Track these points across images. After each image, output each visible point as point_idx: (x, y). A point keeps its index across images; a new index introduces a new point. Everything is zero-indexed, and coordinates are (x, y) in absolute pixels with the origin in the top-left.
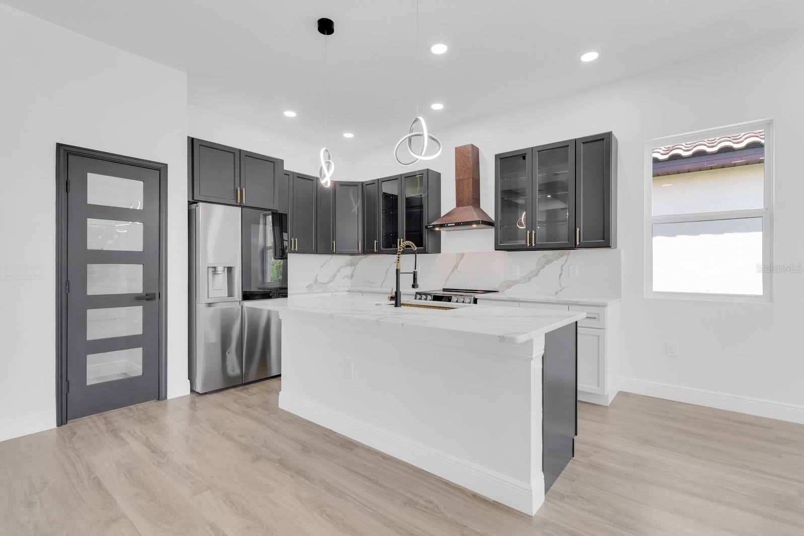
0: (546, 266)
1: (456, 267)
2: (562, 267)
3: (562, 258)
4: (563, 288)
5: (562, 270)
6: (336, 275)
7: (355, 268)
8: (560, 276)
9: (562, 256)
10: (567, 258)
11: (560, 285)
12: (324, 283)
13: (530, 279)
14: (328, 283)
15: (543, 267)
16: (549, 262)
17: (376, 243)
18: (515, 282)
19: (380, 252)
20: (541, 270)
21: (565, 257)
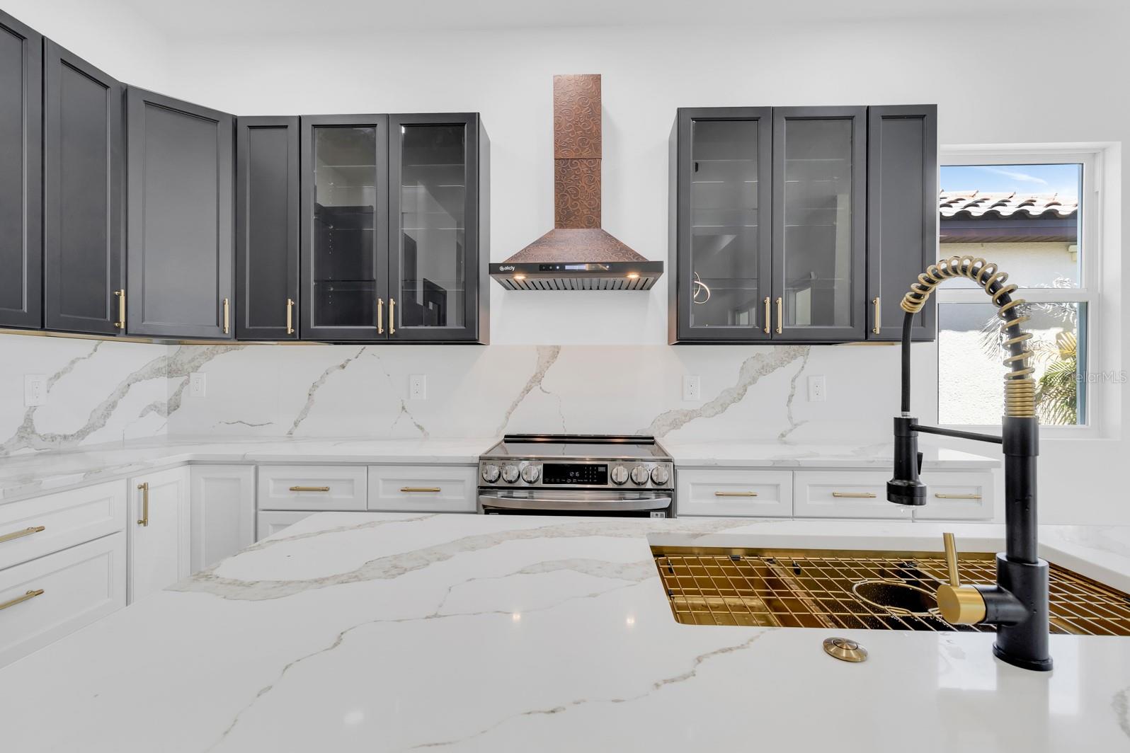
0: (761, 379)
1: (537, 379)
2: (793, 381)
3: (793, 361)
4: (796, 425)
5: (793, 388)
6: (113, 405)
7: (187, 382)
8: (790, 401)
9: (794, 357)
10: (805, 362)
11: (790, 418)
12: (65, 437)
13: (724, 408)
14: (82, 434)
15: (754, 380)
16: (765, 369)
17: (293, 306)
18: (689, 416)
19: (303, 335)
20: (750, 388)
21: (800, 360)
